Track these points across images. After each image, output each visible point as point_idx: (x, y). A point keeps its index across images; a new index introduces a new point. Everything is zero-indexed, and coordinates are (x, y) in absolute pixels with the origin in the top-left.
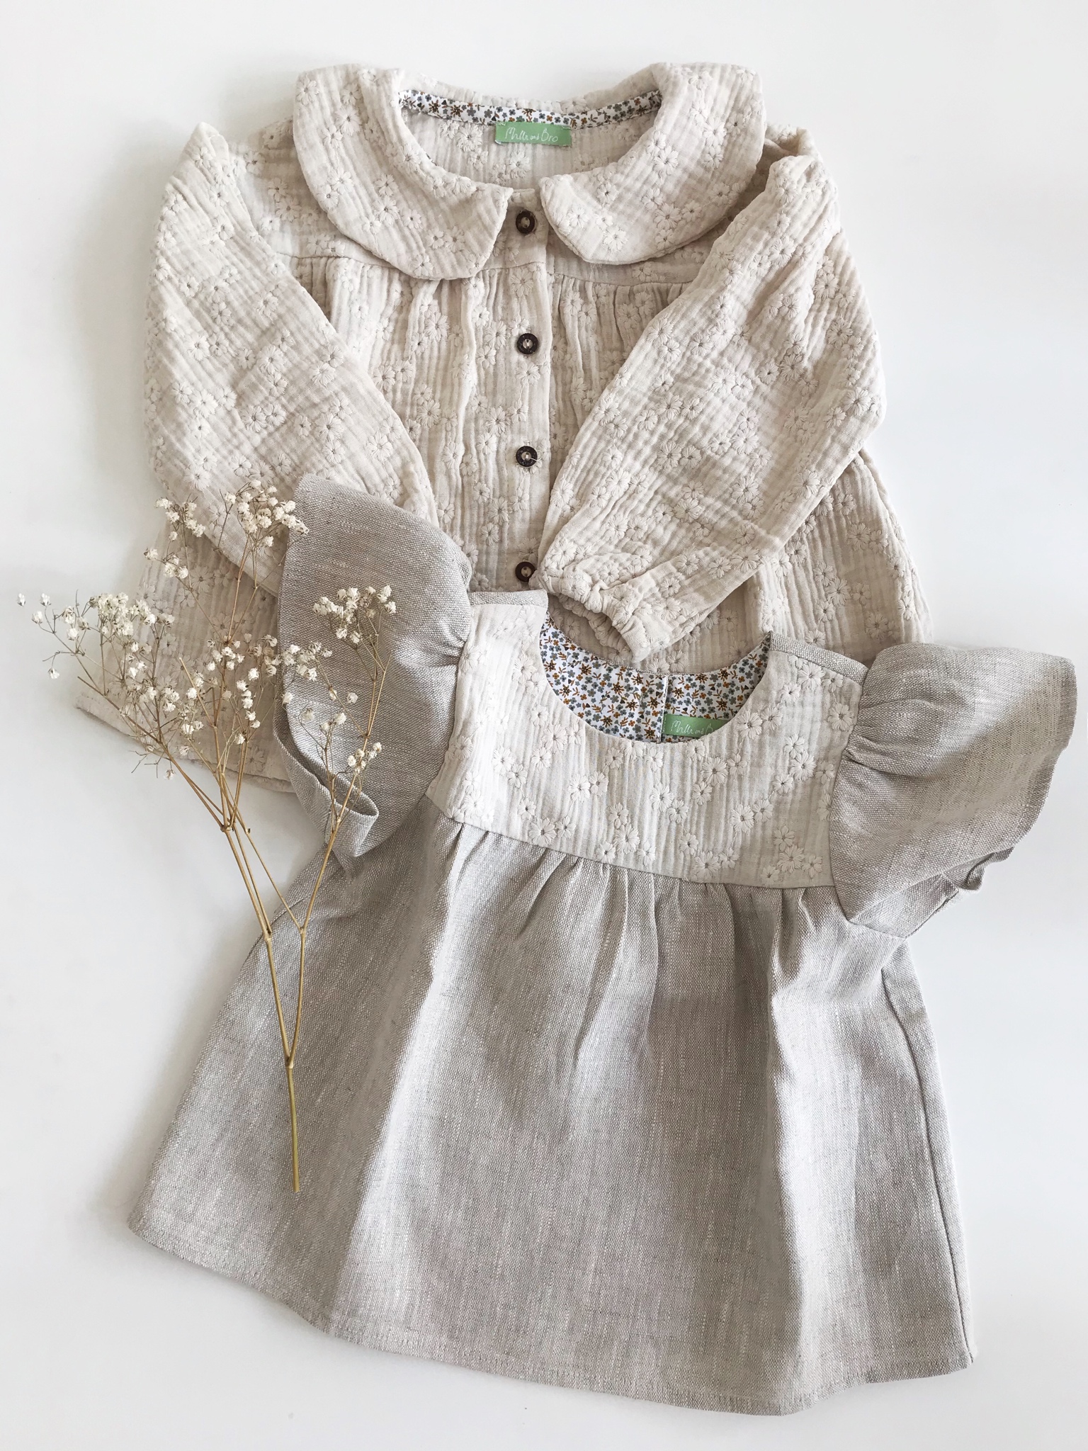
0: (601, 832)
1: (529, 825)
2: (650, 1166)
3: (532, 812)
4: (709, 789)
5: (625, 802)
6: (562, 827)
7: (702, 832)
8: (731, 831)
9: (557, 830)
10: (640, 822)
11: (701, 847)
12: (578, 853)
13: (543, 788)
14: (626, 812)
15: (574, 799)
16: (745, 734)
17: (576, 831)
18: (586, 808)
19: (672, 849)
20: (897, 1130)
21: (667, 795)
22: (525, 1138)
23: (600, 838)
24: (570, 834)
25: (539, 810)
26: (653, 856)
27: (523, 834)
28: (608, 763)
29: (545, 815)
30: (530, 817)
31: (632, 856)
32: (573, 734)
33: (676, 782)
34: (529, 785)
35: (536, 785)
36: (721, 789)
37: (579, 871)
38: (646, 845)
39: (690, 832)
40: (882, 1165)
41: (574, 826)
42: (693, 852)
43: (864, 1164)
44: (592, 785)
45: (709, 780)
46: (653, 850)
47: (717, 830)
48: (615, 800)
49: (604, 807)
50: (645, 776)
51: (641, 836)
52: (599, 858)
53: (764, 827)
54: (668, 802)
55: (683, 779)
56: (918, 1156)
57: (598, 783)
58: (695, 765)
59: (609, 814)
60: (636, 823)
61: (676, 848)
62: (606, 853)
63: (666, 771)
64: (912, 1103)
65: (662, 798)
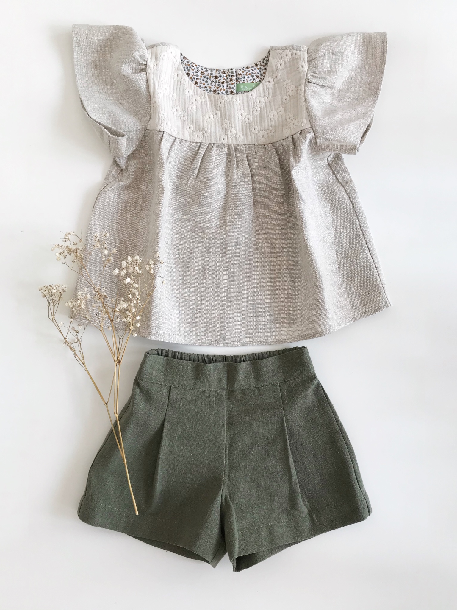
0: (220, 131)
1: (192, 134)
2: (261, 258)
3: (192, 129)
4: (259, 109)
5: (227, 118)
6: (205, 132)
7: (259, 124)
8: (270, 121)
9: (203, 134)
10: (235, 124)
11: (259, 129)
12: (213, 142)
13: (194, 119)
14: (228, 122)
15: (207, 121)
16: (268, 86)
17: (211, 133)
18: (213, 124)
19: (249, 133)
20: (348, 227)
21: (243, 113)
22: (212, 257)
23: (220, 134)
24: (208, 134)
25: (195, 128)
26: (242, 137)
27: (190, 138)
28: (219, 105)
29: (197, 128)
30: (192, 131)
31: (234, 139)
32: (202, 98)
33: (246, 108)
34: (189, 119)
35: (192, 118)
36: (263, 107)
37: (215, 148)
38: (238, 134)
39: (254, 125)
40: (345, 242)
41: (209, 131)
42: (257, 132)
43: (338, 242)
44: (214, 115)
45: (258, 105)
46: (241, 135)
47: (264, 122)
48: (223, 119)
49: (220, 122)
50: (234, 107)
51: (236, 130)
52: (221, 141)
53: (282, 117)
54: (244, 116)
55: (248, 107)
56: (358, 235)
57: (216, 114)
58: (252, 101)
59: (222, 124)
60: (233, 125)
61: (250, 131)
62: (224, 139)
63: (242, 104)
64: (351, 215)
65: (241, 115)
